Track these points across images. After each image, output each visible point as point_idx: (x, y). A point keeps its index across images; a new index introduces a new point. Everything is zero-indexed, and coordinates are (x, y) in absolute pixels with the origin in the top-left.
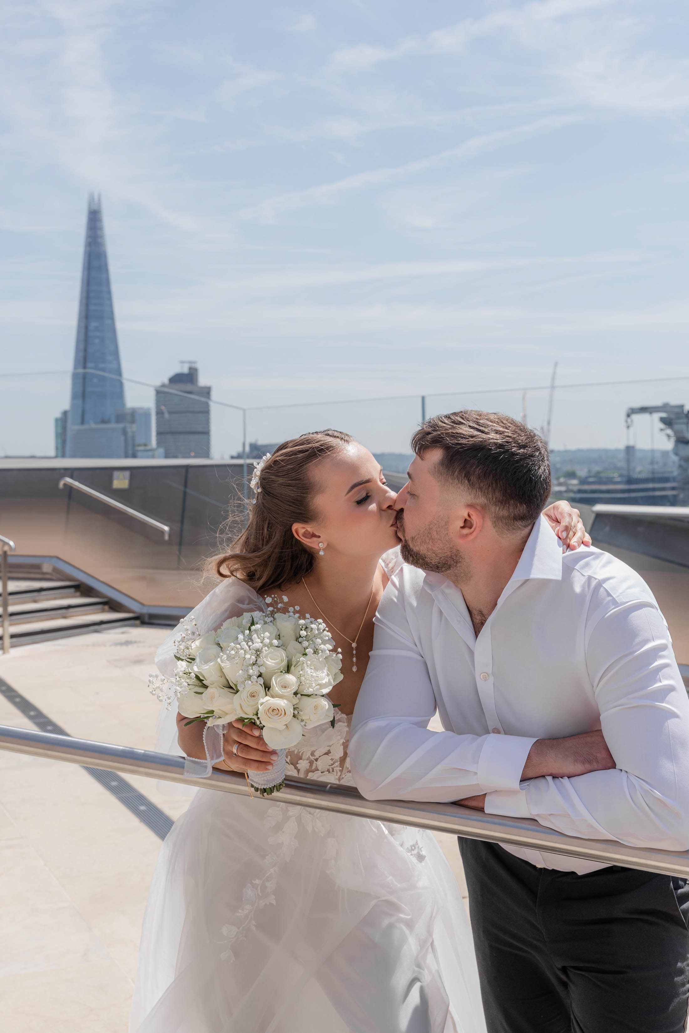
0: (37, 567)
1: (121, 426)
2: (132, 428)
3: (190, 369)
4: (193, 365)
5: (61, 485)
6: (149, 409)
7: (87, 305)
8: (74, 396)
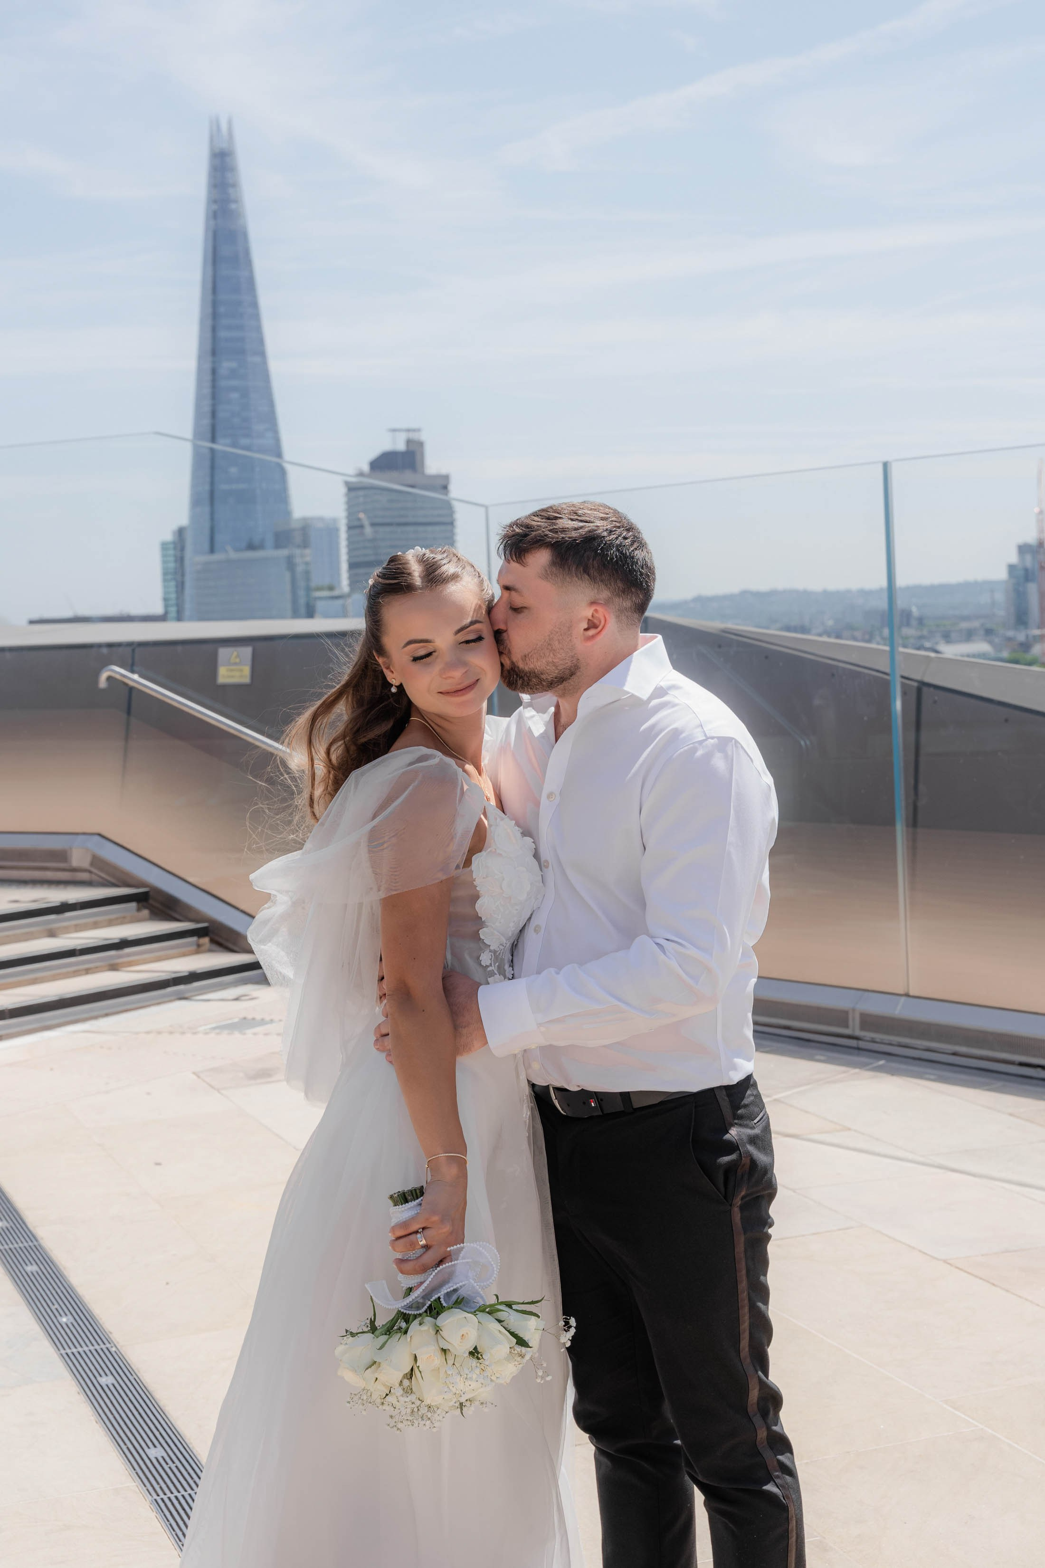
0: (61, 856)
1: (284, 552)
2: (304, 557)
3: (409, 442)
4: (414, 436)
5: (103, 683)
6: (335, 520)
7: (214, 329)
8: (196, 502)
